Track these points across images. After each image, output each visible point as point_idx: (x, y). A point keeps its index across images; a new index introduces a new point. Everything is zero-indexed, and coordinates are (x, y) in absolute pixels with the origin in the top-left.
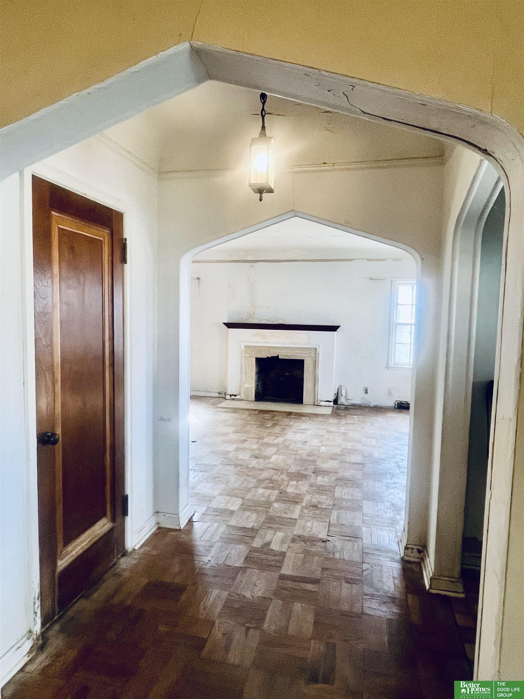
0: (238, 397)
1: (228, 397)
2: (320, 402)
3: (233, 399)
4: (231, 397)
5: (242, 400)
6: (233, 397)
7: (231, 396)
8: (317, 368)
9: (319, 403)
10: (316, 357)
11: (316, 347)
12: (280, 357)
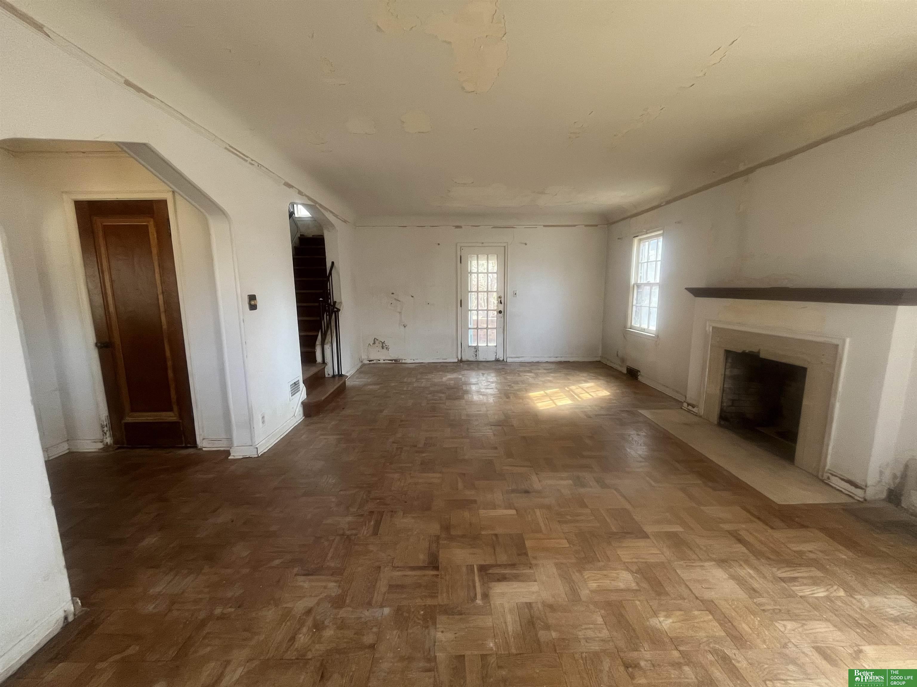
0: (695, 410)
1: (685, 405)
2: (830, 476)
3: (689, 411)
4: (688, 406)
5: (701, 417)
6: (690, 408)
7: (689, 404)
9: (829, 478)
10: (834, 367)
11: (835, 342)
12: (762, 355)
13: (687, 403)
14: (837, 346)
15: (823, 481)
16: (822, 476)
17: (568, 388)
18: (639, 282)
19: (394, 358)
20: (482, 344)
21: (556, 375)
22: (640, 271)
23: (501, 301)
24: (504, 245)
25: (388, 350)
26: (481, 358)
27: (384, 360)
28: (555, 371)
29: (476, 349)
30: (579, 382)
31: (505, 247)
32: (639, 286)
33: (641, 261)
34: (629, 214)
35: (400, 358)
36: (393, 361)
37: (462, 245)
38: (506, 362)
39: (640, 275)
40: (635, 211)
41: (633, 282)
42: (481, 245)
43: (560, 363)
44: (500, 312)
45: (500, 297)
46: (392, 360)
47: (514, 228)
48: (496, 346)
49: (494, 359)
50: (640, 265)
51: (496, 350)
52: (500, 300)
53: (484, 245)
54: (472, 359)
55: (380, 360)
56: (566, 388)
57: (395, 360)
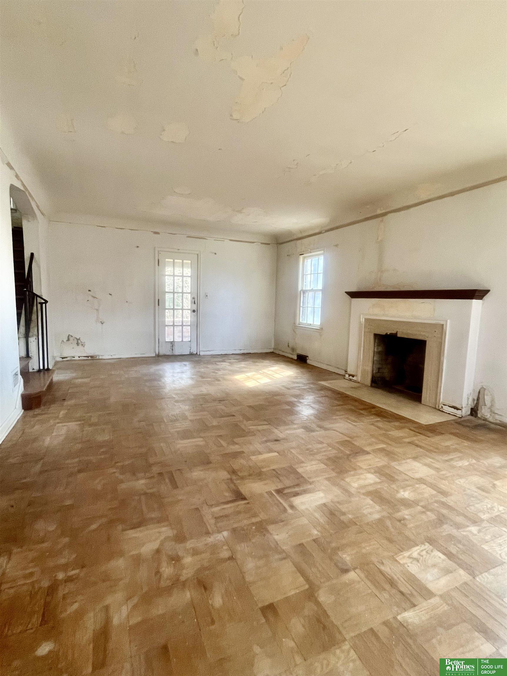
0: (355, 378)
1: (347, 376)
2: (443, 405)
3: (350, 380)
4: (349, 377)
6: (351, 377)
7: (350, 375)
8: (442, 354)
9: (442, 407)
10: (441, 338)
11: (442, 323)
12: (399, 335)
13: (348, 374)
14: (443, 325)
15: (439, 410)
16: (439, 406)
17: (261, 371)
18: (304, 289)
19: (91, 355)
20: (178, 339)
21: (246, 363)
22: (304, 281)
23: (195, 301)
24: (197, 253)
25: (84, 347)
26: (177, 352)
27: (79, 357)
28: (243, 360)
29: (172, 343)
30: (267, 367)
31: (198, 255)
32: (304, 292)
33: (306, 273)
34: (295, 237)
35: (96, 354)
36: (90, 357)
37: (160, 249)
38: (200, 355)
39: (304, 284)
40: (300, 236)
41: (300, 289)
42: (177, 251)
43: (243, 354)
44: (194, 311)
45: (194, 298)
46: (88, 357)
47: (206, 239)
48: (190, 341)
49: (189, 353)
50: (305, 276)
51: (191, 345)
52: (193, 300)
53: (180, 251)
54: (169, 353)
55: (74, 357)
56: (260, 371)
57: (92, 357)
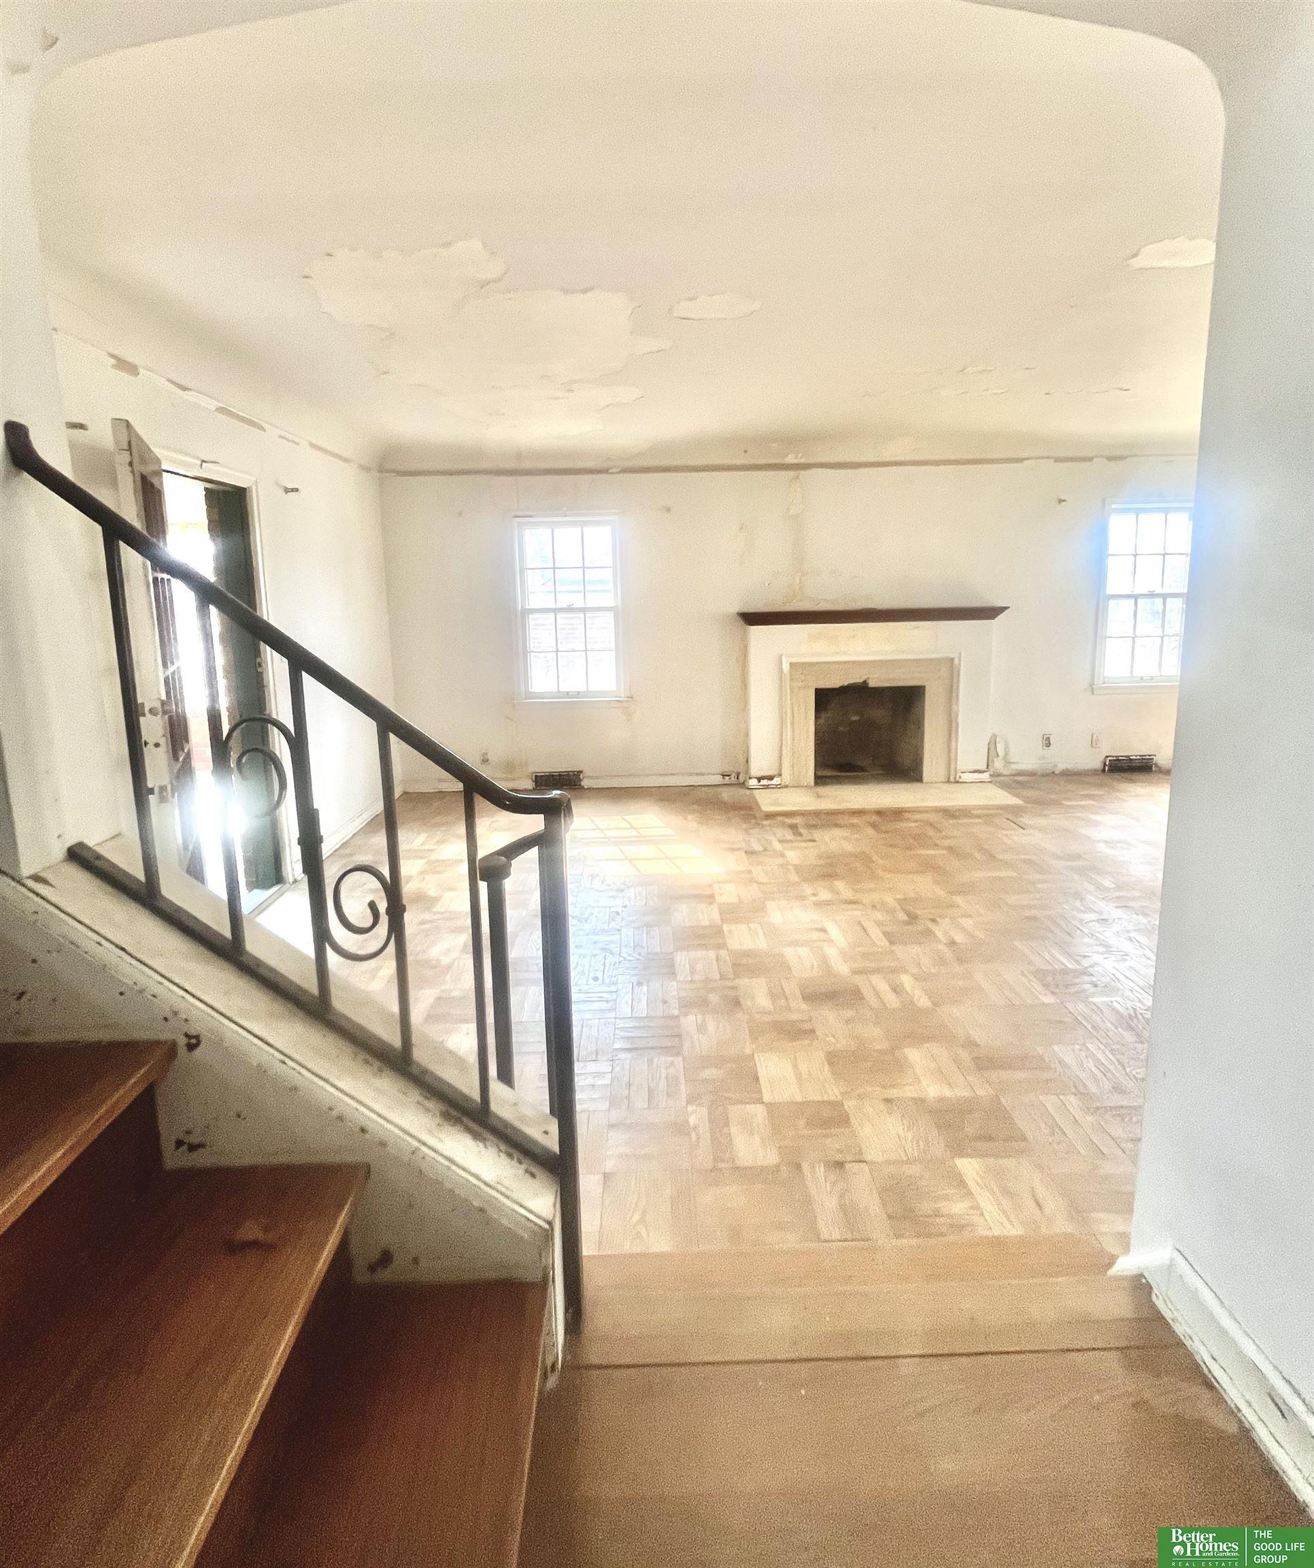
0: (776, 781)
2: (962, 774)
4: (759, 781)
5: (786, 787)
6: (764, 782)
7: (760, 778)
8: (954, 701)
9: (960, 777)
10: (952, 678)
11: (951, 656)
12: (872, 684)
13: (756, 778)
14: (952, 660)
15: (958, 782)
16: (955, 778)
41: (520, 605)
